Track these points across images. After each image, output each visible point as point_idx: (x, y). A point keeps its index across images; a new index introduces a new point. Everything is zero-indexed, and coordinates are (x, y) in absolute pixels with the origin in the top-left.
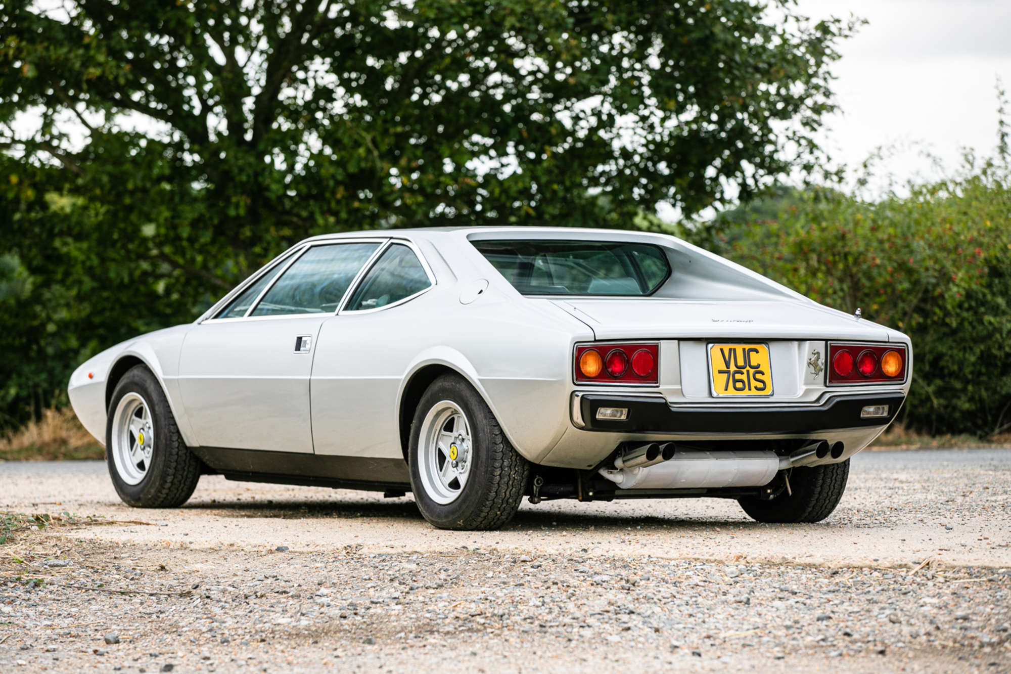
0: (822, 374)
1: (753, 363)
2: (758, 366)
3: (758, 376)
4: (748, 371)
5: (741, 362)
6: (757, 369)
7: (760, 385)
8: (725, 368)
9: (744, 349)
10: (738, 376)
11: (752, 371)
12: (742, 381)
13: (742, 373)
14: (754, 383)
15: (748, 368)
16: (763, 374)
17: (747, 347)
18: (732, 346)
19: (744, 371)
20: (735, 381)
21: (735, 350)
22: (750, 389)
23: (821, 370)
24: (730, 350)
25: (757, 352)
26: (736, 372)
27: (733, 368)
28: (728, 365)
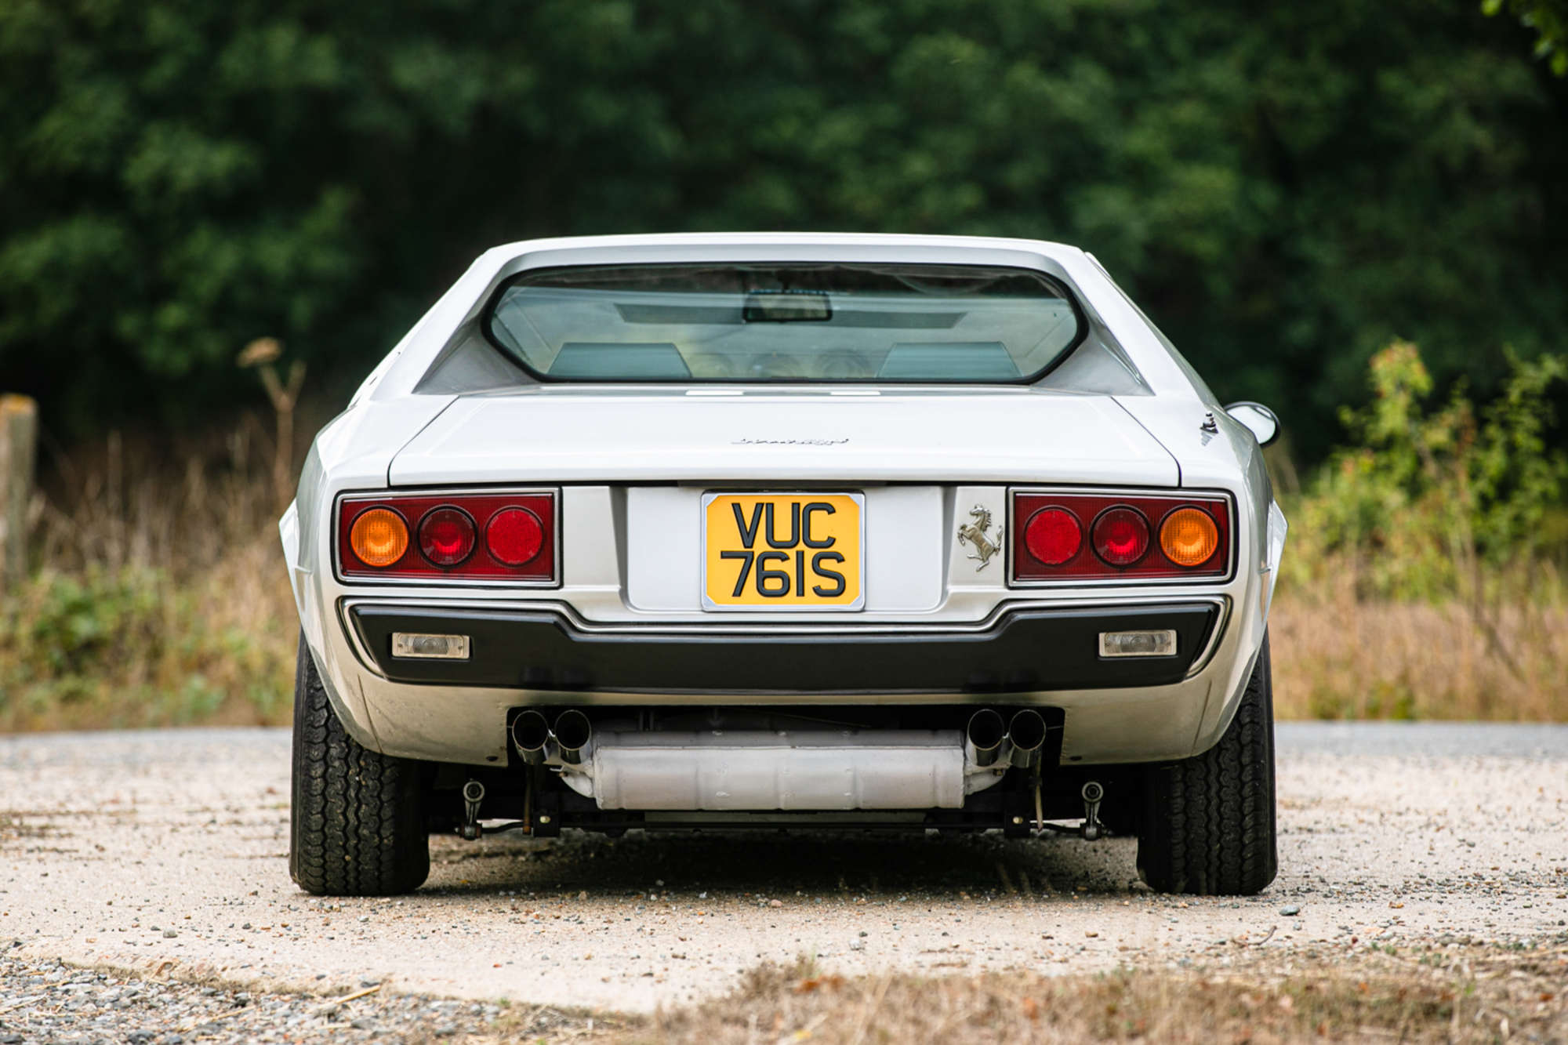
0: (998, 561)
1: (817, 535)
2: (831, 541)
3: (827, 565)
4: (800, 556)
5: (783, 533)
6: (827, 549)
7: (831, 584)
8: (740, 547)
9: (796, 506)
10: (771, 565)
11: (810, 554)
12: (782, 576)
13: (785, 558)
14: (812, 579)
15: (801, 546)
16: (840, 559)
17: (805, 499)
18: (765, 497)
19: (791, 553)
20: (762, 576)
21: (771, 507)
22: (801, 592)
23: (996, 550)
24: (759, 507)
25: (831, 510)
26: (765, 556)
27: (761, 546)
28: (748, 537)
